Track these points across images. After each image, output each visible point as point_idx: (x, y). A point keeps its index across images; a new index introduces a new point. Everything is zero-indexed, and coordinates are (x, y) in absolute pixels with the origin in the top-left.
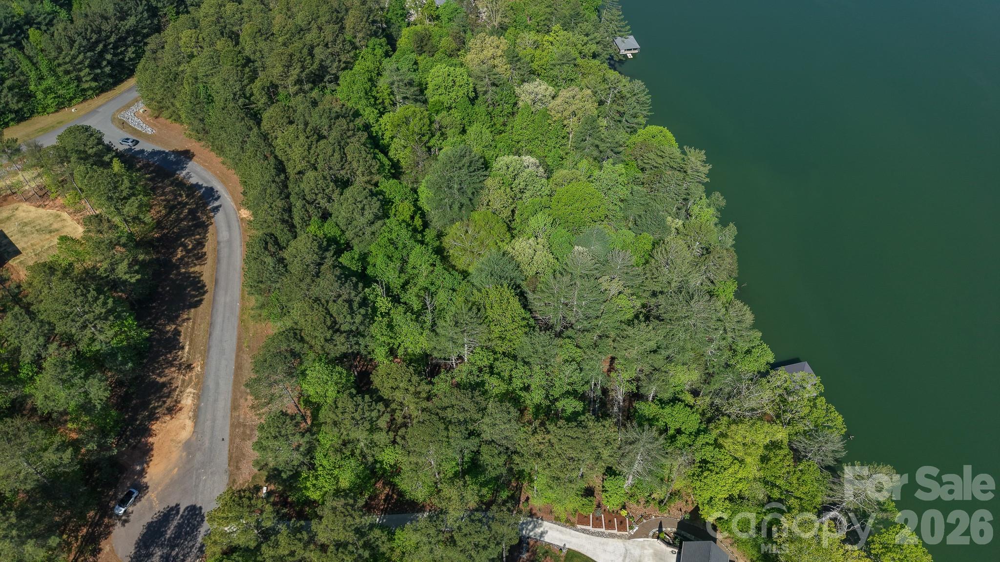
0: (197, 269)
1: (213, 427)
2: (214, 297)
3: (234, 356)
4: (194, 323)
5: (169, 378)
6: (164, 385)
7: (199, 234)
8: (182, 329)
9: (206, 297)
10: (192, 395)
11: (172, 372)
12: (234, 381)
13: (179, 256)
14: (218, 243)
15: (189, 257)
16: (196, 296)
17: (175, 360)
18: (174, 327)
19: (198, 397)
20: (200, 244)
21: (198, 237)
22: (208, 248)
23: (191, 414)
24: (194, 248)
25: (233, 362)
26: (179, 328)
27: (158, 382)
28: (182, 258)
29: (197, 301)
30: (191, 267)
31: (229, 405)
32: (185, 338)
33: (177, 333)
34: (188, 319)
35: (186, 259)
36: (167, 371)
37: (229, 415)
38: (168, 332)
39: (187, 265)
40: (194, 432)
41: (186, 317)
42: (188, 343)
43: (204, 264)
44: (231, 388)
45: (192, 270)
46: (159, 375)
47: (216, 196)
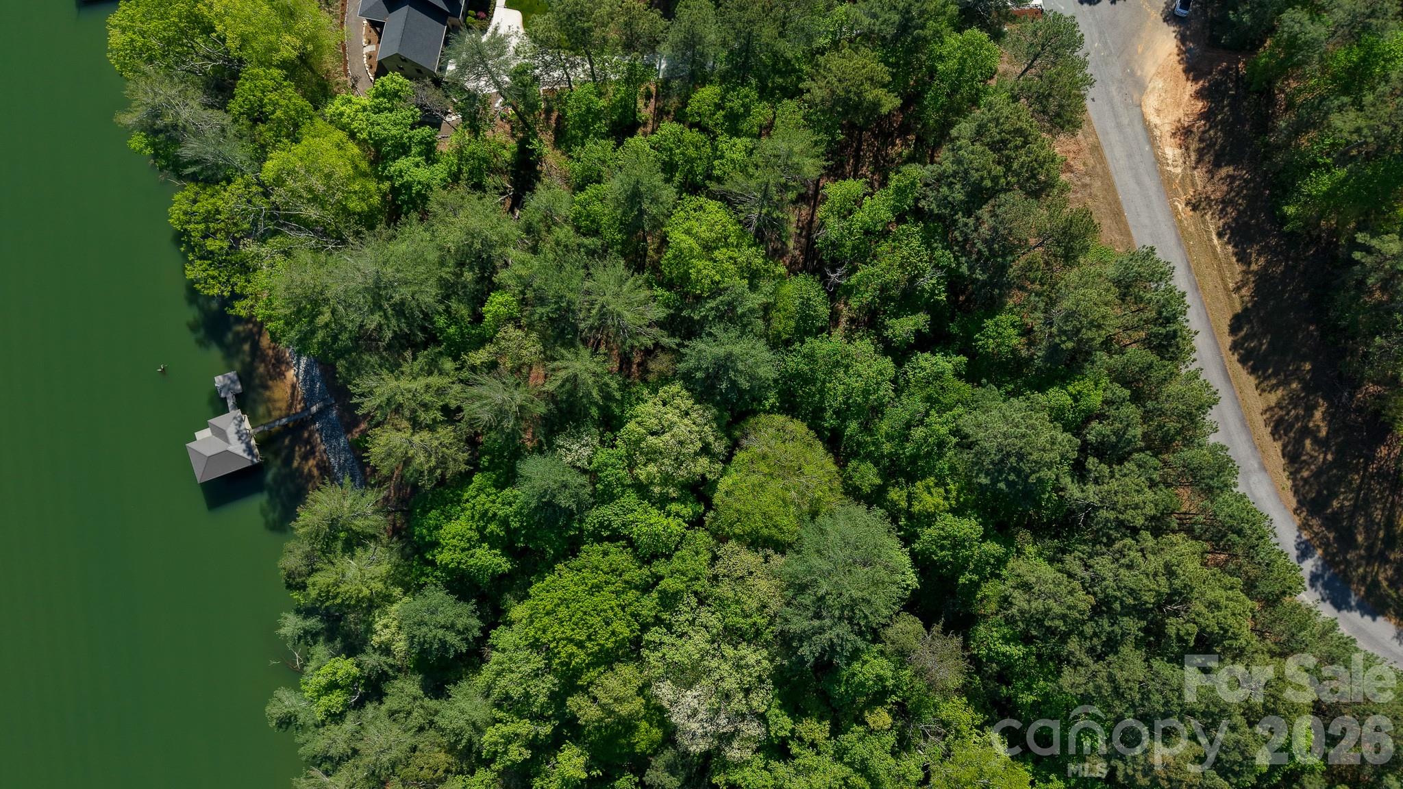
0: (1273, 398)
1: (1116, 116)
2: (1216, 343)
3: (1133, 232)
4: (1226, 288)
5: (1216, 178)
6: (1217, 164)
7: (1306, 481)
8: (1239, 268)
9: (1228, 340)
10: (1170, 162)
11: (1217, 191)
12: (1114, 191)
13: (1318, 414)
14: (1264, 468)
15: (1297, 418)
16: (1246, 338)
17: (1222, 211)
18: (1254, 267)
19: (1159, 160)
20: (1293, 457)
21: (1305, 474)
22: (1275, 449)
23: (1157, 133)
24: (1299, 442)
25: (1131, 222)
26: (1244, 268)
27: (1228, 164)
28: (1310, 410)
29: (1240, 329)
30: (1283, 398)
31: (1107, 152)
32: (1227, 258)
33: (1242, 258)
34: (1238, 289)
35: (1302, 412)
36: (1225, 188)
37: (1100, 137)
38: (1259, 254)
39: (1294, 400)
40: (1140, 106)
41: (1244, 291)
42: (1219, 249)
43: (1265, 412)
44: (1116, 178)
45: (1280, 393)
46: (1232, 178)
47: (1319, 584)
